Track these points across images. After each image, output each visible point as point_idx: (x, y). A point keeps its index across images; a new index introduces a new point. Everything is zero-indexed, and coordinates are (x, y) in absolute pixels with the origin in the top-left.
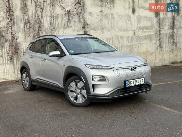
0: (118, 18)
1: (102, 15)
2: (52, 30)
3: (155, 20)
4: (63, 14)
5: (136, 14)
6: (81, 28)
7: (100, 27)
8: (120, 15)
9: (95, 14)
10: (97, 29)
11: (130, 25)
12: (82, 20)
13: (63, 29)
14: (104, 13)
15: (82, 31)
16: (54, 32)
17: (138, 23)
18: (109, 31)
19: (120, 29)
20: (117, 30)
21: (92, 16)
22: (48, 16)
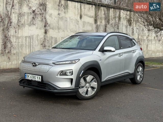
0: (70, 22)
1: (59, 18)
2: (19, 26)
3: (94, 26)
4: (28, 13)
5: (82, 19)
6: (42, 26)
7: (57, 27)
8: (71, 19)
9: (54, 16)
10: (55, 28)
11: (78, 28)
12: (44, 20)
13: (28, 26)
14: (61, 16)
15: (43, 29)
16: (20, 28)
17: (83, 27)
18: (63, 31)
19: (71, 30)
20: (69, 31)
21: (52, 17)
22: (16, 13)
